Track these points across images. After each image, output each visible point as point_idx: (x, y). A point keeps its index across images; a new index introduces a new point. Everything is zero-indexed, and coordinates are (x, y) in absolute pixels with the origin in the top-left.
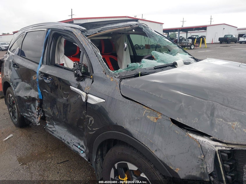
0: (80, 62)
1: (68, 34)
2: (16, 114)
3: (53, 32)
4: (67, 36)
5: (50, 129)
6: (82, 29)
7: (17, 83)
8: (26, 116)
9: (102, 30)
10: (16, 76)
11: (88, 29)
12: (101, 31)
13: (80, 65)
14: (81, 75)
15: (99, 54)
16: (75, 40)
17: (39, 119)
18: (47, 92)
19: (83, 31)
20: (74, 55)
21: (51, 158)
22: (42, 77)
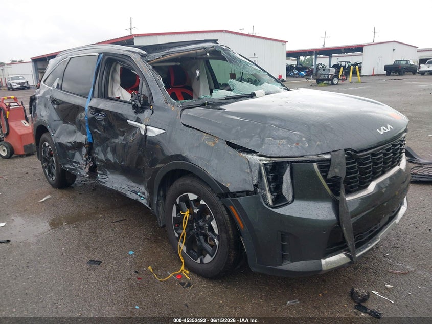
0: (139, 92)
1: (125, 59)
2: (54, 171)
3: (106, 57)
4: (124, 62)
5: (103, 180)
6: (142, 54)
7: (57, 126)
8: (69, 168)
9: (167, 55)
10: (55, 116)
11: (149, 53)
12: (165, 55)
13: (139, 95)
14: (139, 106)
15: (161, 82)
16: (133, 66)
17: (87, 169)
18: (99, 132)
19: (142, 56)
20: (133, 87)
21: (104, 217)
22: (92, 114)
